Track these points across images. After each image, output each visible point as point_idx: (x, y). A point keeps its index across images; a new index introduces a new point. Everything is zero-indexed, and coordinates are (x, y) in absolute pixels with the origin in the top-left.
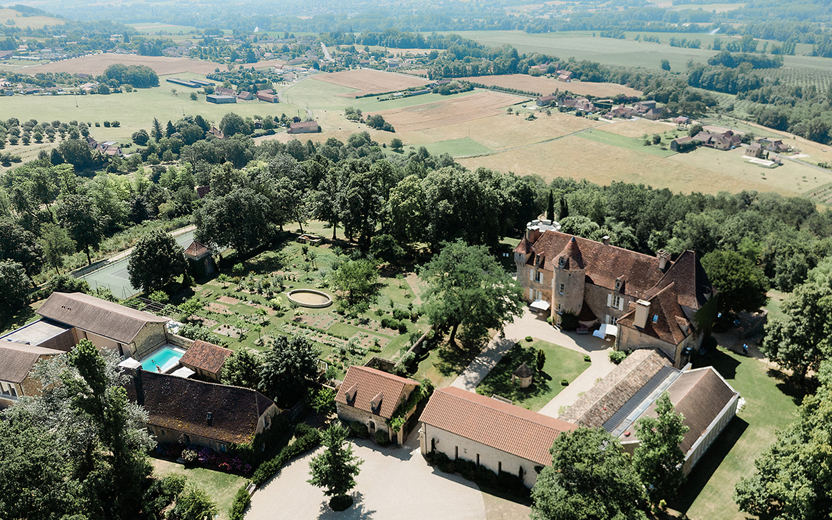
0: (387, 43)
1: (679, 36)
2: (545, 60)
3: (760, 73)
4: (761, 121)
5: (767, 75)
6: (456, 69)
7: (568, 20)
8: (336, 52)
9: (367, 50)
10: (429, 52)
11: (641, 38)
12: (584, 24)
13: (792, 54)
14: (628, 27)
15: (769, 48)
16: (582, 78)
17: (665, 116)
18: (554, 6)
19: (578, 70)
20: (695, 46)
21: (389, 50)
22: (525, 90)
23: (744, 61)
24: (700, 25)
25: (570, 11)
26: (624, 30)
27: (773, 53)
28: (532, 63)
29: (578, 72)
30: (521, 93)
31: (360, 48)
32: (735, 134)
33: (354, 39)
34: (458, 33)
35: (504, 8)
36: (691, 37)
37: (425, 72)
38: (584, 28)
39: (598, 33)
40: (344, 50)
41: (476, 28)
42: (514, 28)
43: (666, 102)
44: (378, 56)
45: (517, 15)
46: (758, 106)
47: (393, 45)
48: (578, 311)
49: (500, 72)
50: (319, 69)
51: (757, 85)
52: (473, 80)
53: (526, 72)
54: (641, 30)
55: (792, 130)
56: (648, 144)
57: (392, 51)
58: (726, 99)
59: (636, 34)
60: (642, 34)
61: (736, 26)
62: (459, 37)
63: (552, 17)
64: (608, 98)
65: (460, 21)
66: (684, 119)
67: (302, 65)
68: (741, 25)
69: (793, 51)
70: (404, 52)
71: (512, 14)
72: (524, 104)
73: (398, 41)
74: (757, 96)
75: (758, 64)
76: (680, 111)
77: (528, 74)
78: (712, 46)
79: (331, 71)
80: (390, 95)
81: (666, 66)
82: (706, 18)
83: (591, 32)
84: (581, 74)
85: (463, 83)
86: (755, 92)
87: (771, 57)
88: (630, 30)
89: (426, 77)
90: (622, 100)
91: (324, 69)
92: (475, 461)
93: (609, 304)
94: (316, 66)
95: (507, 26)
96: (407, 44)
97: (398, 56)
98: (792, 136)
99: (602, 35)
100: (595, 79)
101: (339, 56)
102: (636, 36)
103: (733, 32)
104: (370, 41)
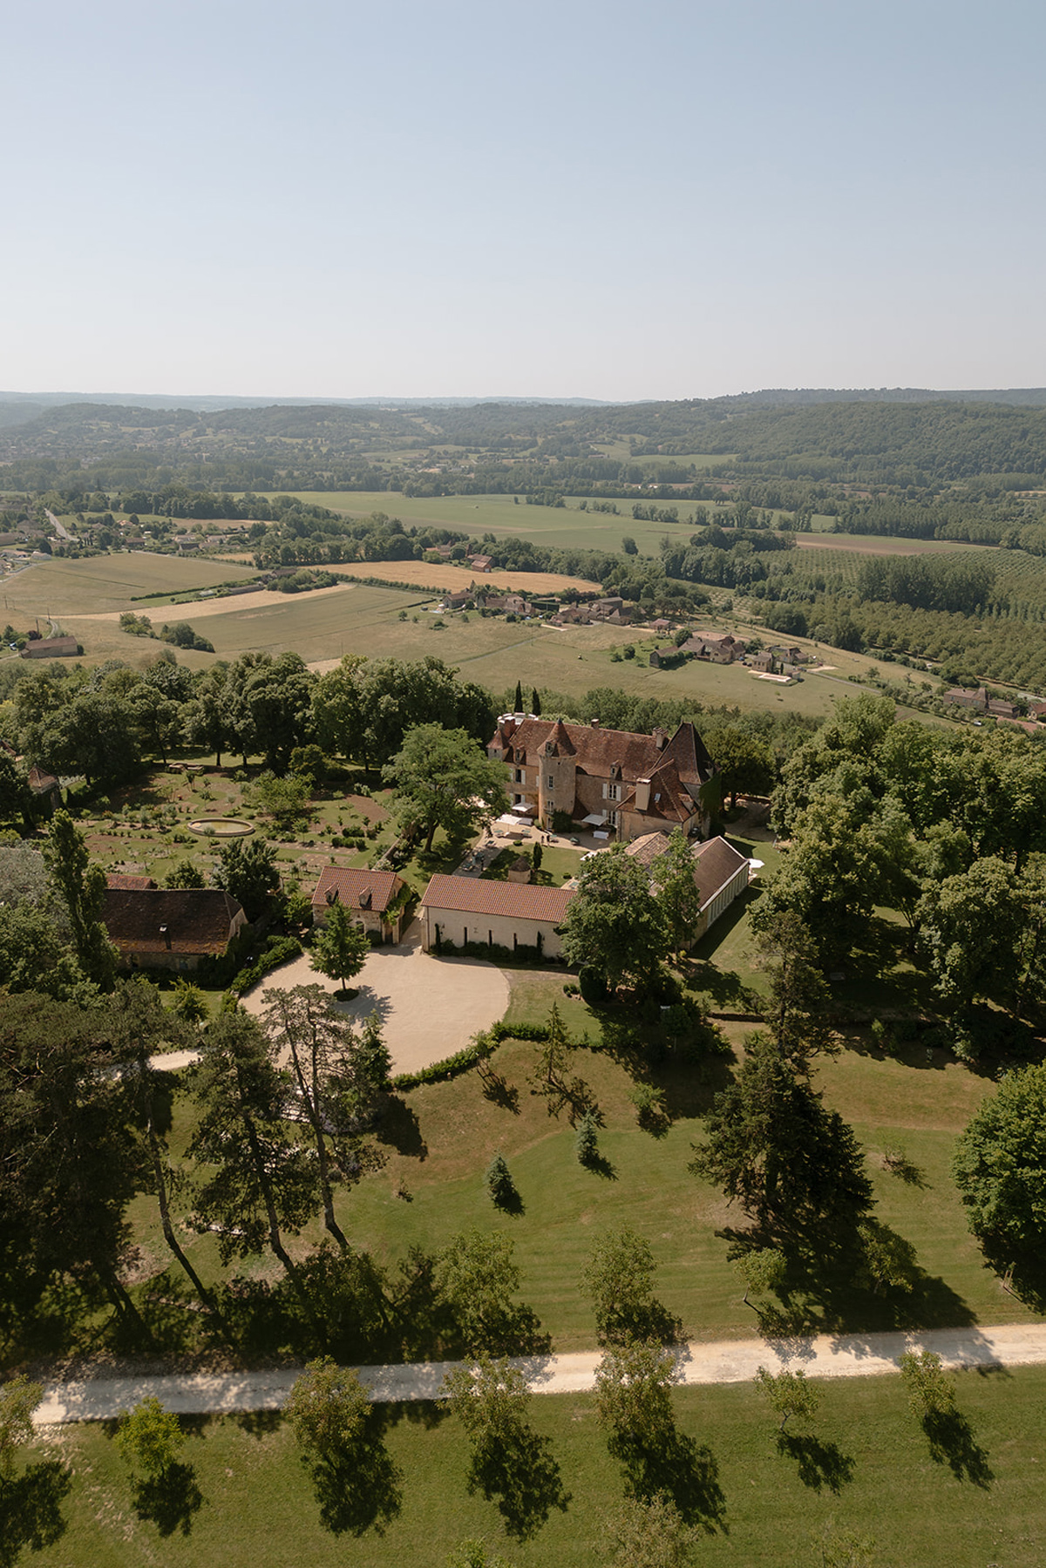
0: (169, 511)
1: (646, 504)
2: (448, 538)
3: (765, 557)
4: (771, 623)
5: (773, 560)
6: (303, 552)
7: (472, 475)
8: (78, 525)
9: (135, 520)
10: (249, 524)
11: (590, 505)
12: (499, 484)
13: (807, 530)
14: (568, 489)
15: (775, 522)
16: (509, 565)
17: (639, 619)
18: (446, 453)
19: (501, 553)
20: (670, 519)
21: (175, 520)
22: (423, 584)
23: (742, 539)
24: (675, 486)
25: (473, 460)
26: (563, 493)
27: (781, 528)
28: (426, 543)
29: (501, 556)
30: (416, 589)
31: (122, 519)
32: (737, 639)
33: (106, 503)
34: (291, 495)
35: (363, 455)
36: (663, 505)
37: (249, 557)
38: (499, 489)
39: (522, 498)
40: (91, 521)
41: (320, 487)
42: (385, 489)
43: (636, 599)
44: (157, 532)
45: (386, 467)
46: (764, 604)
47: (181, 514)
48: (570, 810)
49: (376, 556)
50: (50, 553)
51: (761, 574)
52: (333, 569)
53: (418, 557)
54: (587, 494)
55: (813, 635)
56: (618, 659)
57: (181, 523)
58: (719, 596)
59: (579, 500)
60: (590, 501)
61: (726, 489)
62: (298, 502)
63: (444, 471)
64: (552, 595)
65: (290, 475)
66: (665, 622)
67: (15, 547)
68: (733, 487)
69: (809, 524)
70: (205, 524)
71: (378, 464)
72: (424, 606)
73: (190, 506)
74: (764, 589)
75: (762, 545)
76: (658, 612)
77: (422, 560)
78: (695, 519)
79: (76, 556)
80: (193, 593)
81: (631, 548)
82: (681, 477)
83: (512, 496)
84: (506, 560)
85: (318, 574)
86: (760, 583)
87: (779, 534)
88: (570, 494)
89: (250, 564)
90: (572, 597)
91: (61, 553)
92: (487, 941)
93: (605, 797)
94: (46, 548)
95: (373, 485)
96: (206, 510)
97: (194, 531)
98: (813, 642)
99: (530, 502)
100: (529, 567)
101: (85, 531)
102: (579, 505)
103: (724, 498)
104: (137, 506)
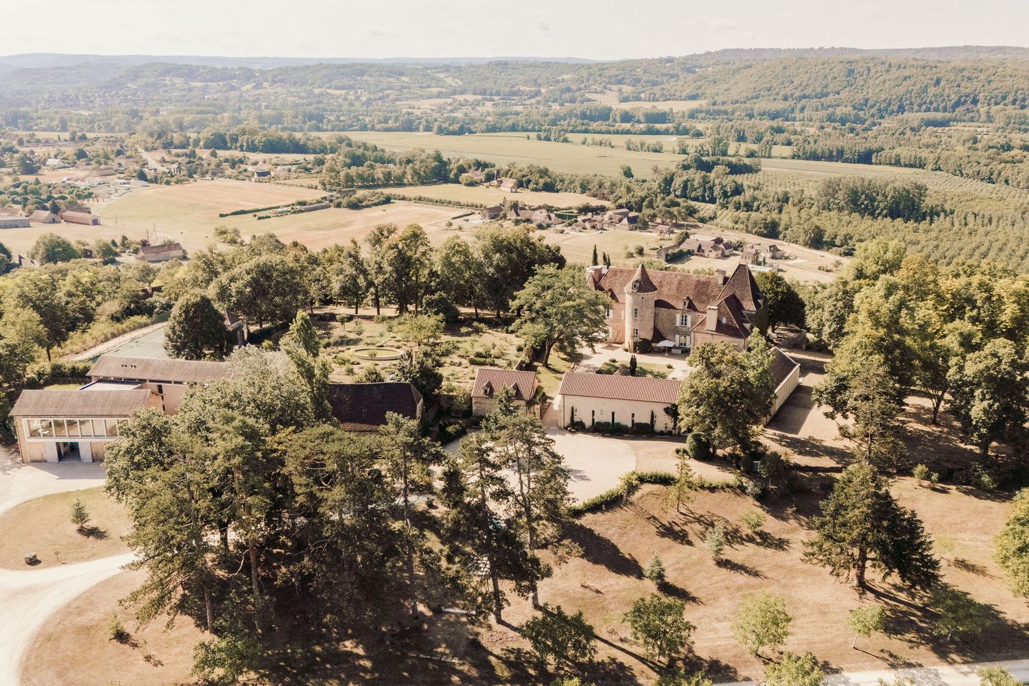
1: (637, 139)
2: (480, 165)
5: (744, 180)
11: (589, 141)
12: (513, 124)
13: (769, 157)
14: (571, 128)
15: (742, 152)
16: (531, 186)
17: (645, 227)
18: (466, 101)
19: (524, 176)
20: (657, 150)
22: (463, 201)
24: (658, 126)
26: (566, 131)
27: (748, 157)
28: (462, 170)
29: (524, 179)
30: (459, 205)
31: (205, 154)
32: (725, 241)
35: (397, 103)
36: (651, 140)
39: (533, 135)
43: (640, 210)
46: (743, 215)
48: (650, 336)
49: (424, 180)
50: (146, 180)
51: (738, 190)
52: (388, 191)
53: (456, 181)
56: (631, 255)
59: (582, 136)
60: (589, 137)
61: (700, 127)
62: (348, 139)
64: (571, 208)
69: (770, 153)
70: (273, 157)
71: (410, 110)
72: (466, 218)
73: (260, 142)
75: (735, 169)
76: (659, 220)
77: (460, 183)
78: (677, 149)
80: (270, 211)
81: (628, 173)
83: (525, 134)
84: (529, 181)
85: (374, 194)
87: (747, 161)
88: (572, 131)
92: (611, 421)
93: (678, 324)
97: (265, 162)
99: (539, 138)
101: (173, 163)
102: (582, 139)
103: (699, 135)
104: (219, 142)
